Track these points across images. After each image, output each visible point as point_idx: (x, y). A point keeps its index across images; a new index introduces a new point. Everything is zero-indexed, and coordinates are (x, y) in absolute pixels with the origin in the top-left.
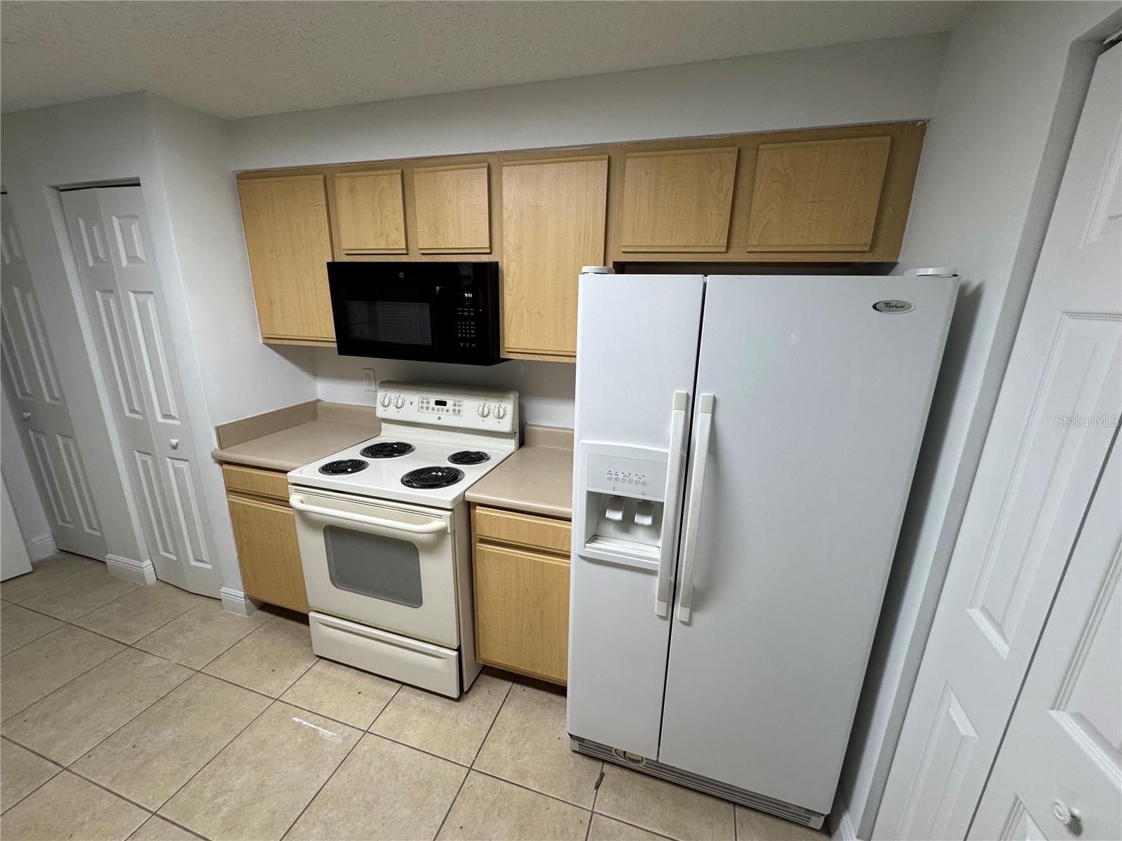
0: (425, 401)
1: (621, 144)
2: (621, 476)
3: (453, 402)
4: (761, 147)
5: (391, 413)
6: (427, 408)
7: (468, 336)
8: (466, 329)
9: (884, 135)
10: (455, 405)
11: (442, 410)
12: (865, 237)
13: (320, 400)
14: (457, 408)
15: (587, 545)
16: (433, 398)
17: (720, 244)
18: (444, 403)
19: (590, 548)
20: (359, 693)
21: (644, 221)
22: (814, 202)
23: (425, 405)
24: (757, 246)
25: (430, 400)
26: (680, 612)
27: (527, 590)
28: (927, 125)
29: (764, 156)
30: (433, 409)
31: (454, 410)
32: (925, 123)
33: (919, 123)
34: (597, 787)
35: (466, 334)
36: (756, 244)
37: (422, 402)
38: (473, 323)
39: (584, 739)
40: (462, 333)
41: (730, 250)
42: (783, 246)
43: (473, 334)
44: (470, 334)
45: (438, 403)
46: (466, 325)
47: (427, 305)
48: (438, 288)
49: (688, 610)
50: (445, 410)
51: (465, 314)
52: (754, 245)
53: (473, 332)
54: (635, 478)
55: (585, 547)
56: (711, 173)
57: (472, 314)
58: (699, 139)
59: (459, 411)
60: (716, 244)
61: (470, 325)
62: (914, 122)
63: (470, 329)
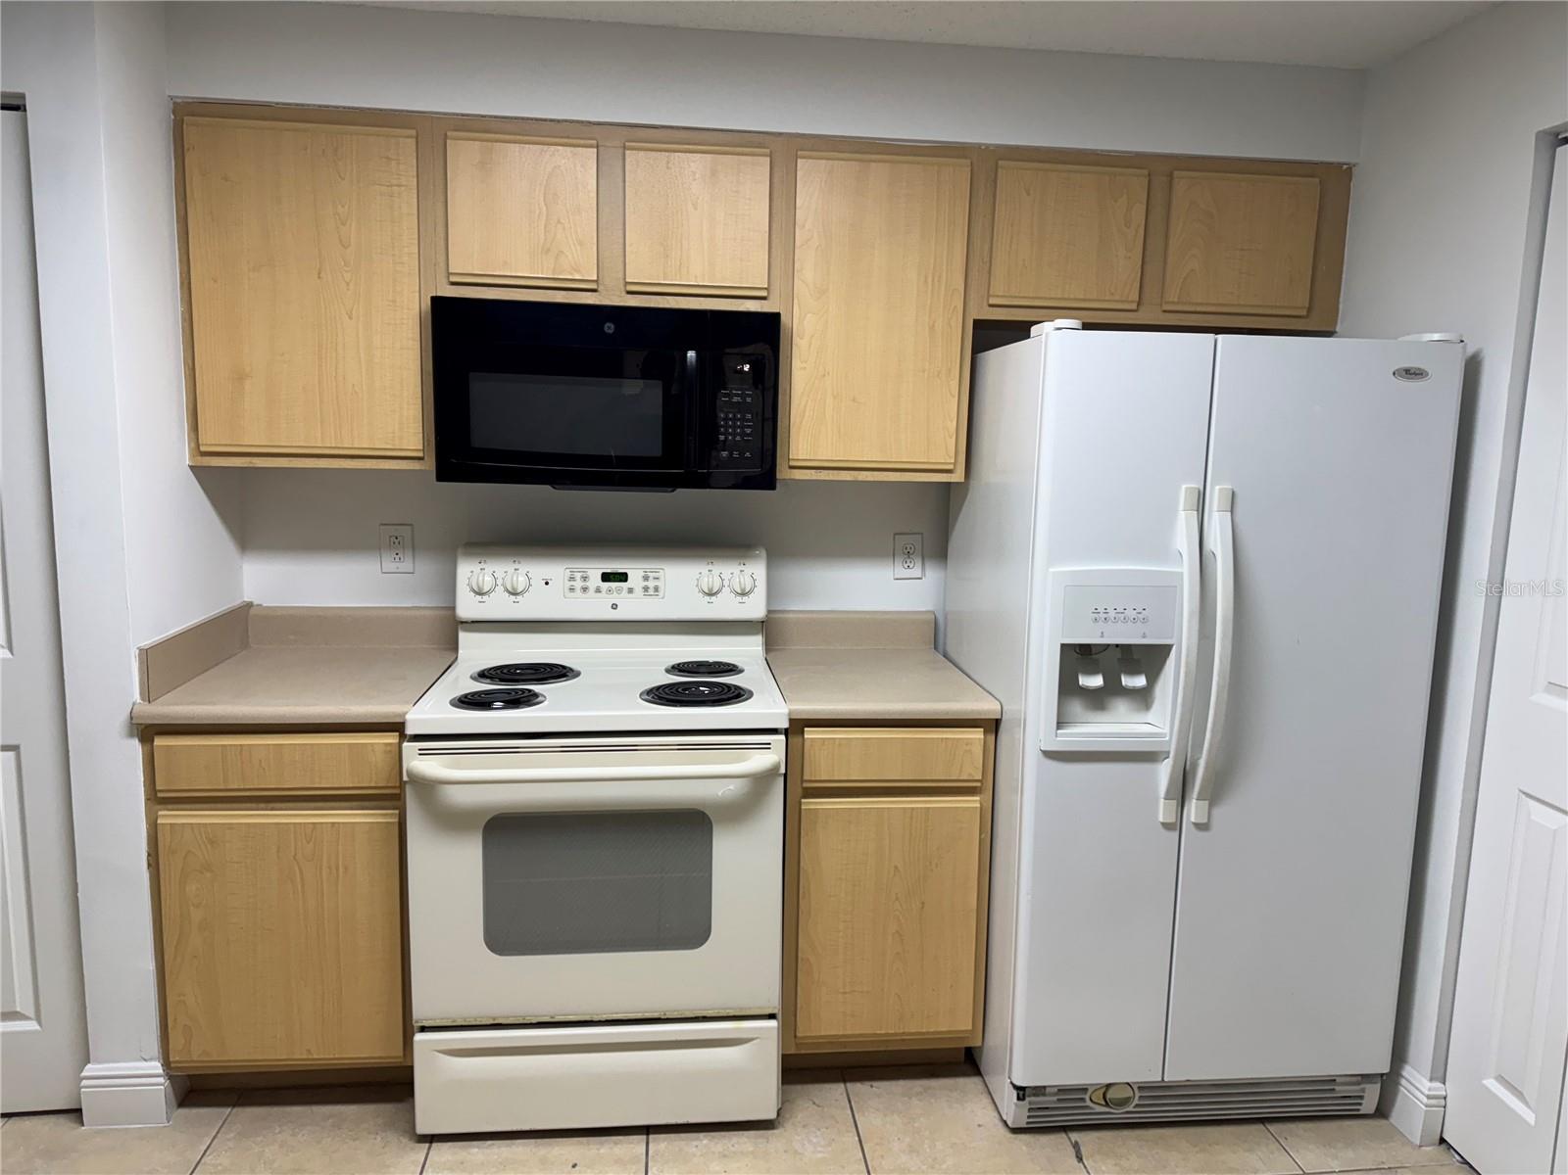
0: (578, 576)
1: (987, 146)
2: (1112, 614)
3: (641, 573)
4: (1176, 173)
5: (499, 607)
6: (585, 589)
7: (738, 438)
8: (734, 427)
9: (1312, 176)
10: (646, 578)
11: (619, 591)
12: (1301, 299)
13: (250, 605)
14: (651, 584)
15: (1059, 731)
16: (595, 569)
17: (1130, 299)
18: (623, 577)
19: (1066, 735)
20: (574, 1166)
21: (1024, 260)
22: (1242, 250)
23: (578, 584)
24: (1178, 303)
25: (590, 573)
26: (1194, 810)
27: (896, 867)
28: (1353, 169)
29: (1180, 186)
30: (598, 590)
31: (646, 589)
32: (1351, 168)
33: (1345, 167)
34: (1080, 1159)
35: (734, 435)
36: (1176, 300)
37: (572, 579)
38: (749, 416)
39: (1044, 1087)
40: (726, 434)
41: (1142, 308)
42: (1207, 304)
43: (748, 435)
44: (743, 434)
45: (606, 577)
46: (734, 419)
47: (660, 382)
48: (691, 354)
49: (1207, 802)
50: (625, 591)
51: (735, 399)
52: (1173, 303)
53: (748, 431)
54: (1131, 614)
55: (1056, 736)
56: (1116, 201)
57: (749, 400)
58: (1094, 153)
59: (656, 589)
60: (1124, 299)
61: (743, 419)
62: (1340, 165)
63: (742, 427)
